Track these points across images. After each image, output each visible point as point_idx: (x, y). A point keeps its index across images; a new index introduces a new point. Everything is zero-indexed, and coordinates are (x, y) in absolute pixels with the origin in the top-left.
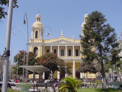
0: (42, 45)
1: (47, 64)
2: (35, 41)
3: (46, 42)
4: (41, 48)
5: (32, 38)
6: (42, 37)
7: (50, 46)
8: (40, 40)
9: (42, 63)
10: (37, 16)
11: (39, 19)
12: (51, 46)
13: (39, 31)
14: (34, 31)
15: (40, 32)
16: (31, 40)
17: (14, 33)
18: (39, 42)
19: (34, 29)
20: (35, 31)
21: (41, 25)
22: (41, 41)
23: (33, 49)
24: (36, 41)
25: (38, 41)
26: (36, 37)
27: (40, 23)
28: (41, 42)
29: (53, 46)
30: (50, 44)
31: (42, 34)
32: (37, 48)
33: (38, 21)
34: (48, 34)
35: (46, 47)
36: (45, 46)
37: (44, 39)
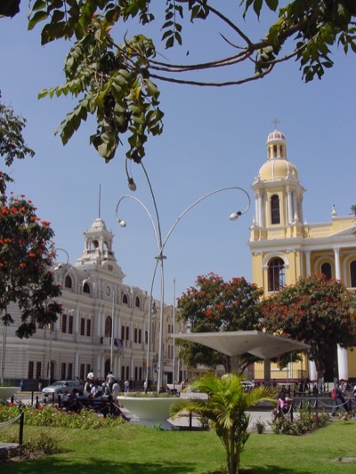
0: (298, 247)
1: (297, 322)
2: (271, 236)
3: (314, 234)
4: (298, 258)
5: (260, 225)
6: (296, 217)
7: (332, 251)
8: (289, 230)
9: (280, 320)
10: (272, 137)
11: (278, 150)
12: (336, 247)
13: (285, 195)
14: (263, 196)
15: (289, 196)
16: (257, 234)
17: (122, 223)
18: (288, 235)
19: (264, 189)
20: (269, 195)
21: (291, 169)
22: (292, 234)
23: (266, 265)
24: (275, 235)
25: (285, 232)
26: (275, 220)
27: (285, 163)
28: (295, 235)
29: (342, 250)
30: (332, 240)
31: (298, 206)
32: (282, 262)
33: (279, 156)
34: (239, 213)
35: (315, 255)
36: (313, 252)
37: (306, 223)
